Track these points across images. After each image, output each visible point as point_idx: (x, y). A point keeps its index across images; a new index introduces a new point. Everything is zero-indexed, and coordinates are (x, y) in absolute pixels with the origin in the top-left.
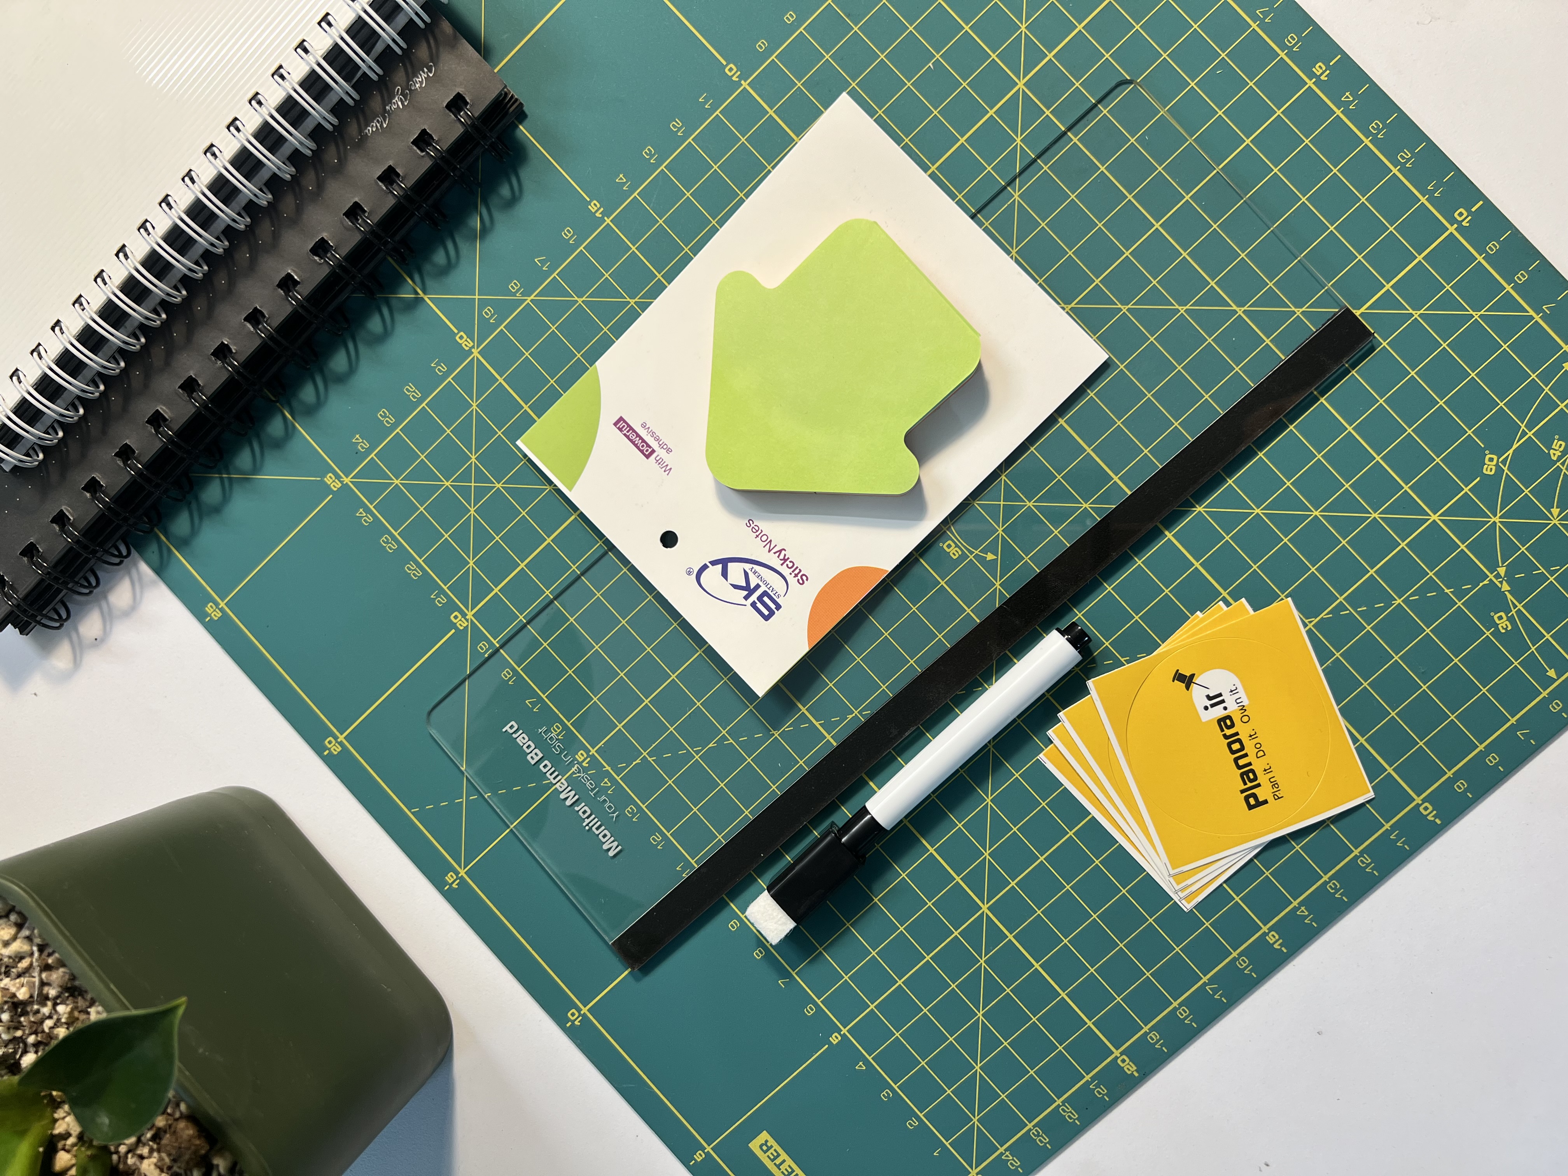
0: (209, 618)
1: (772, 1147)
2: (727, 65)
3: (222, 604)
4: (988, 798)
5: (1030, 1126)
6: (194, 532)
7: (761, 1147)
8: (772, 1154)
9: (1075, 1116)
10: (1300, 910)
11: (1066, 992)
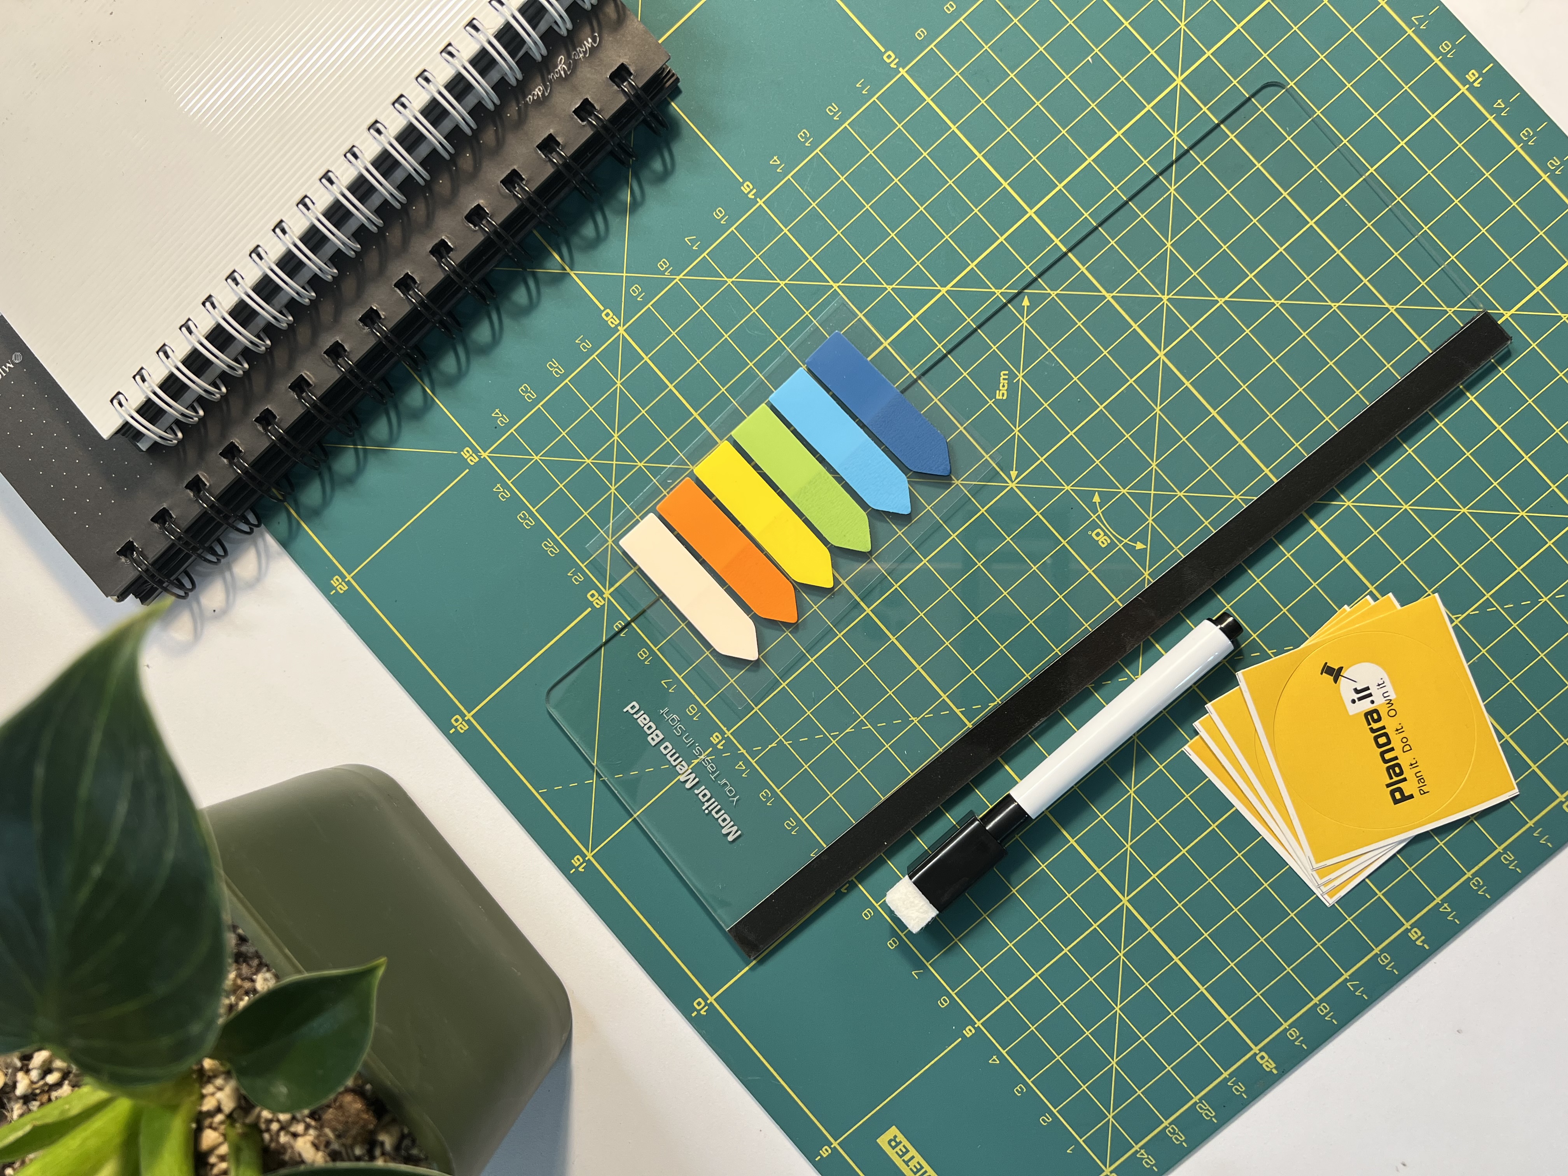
0: (334, 591)
1: (901, 1142)
2: (885, 52)
3: (349, 578)
4: (1131, 789)
5: (1166, 1123)
6: (326, 502)
7: (889, 1142)
8: (900, 1150)
9: (1212, 1113)
10: (1443, 907)
11: (1206, 986)
